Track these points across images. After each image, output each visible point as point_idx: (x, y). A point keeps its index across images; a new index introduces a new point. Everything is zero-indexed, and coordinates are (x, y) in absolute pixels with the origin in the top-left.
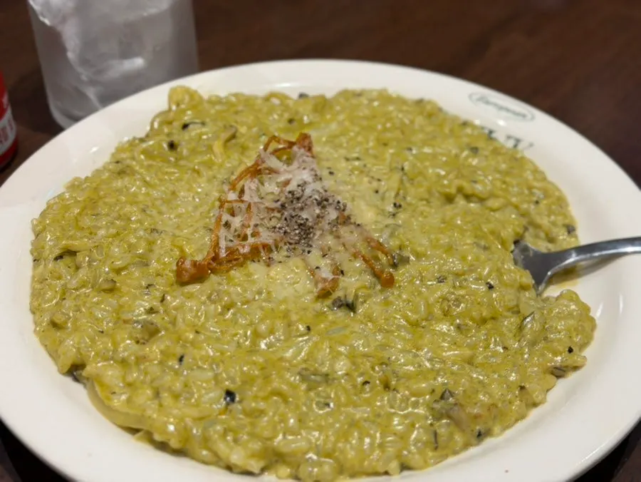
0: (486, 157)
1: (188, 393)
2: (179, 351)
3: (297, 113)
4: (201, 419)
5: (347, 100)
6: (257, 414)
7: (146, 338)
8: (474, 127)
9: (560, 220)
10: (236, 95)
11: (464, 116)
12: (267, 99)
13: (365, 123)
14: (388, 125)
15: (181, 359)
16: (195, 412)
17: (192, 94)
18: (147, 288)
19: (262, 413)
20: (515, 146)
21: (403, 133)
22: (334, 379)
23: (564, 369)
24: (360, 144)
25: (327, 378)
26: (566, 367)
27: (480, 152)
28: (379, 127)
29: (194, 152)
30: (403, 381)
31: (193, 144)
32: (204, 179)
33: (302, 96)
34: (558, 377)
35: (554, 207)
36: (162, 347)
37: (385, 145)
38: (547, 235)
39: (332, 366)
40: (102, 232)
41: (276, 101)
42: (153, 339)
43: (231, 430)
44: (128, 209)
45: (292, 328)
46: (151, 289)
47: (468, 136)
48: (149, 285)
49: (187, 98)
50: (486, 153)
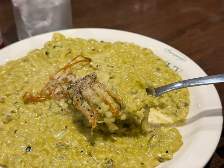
0: (162, 72)
1: (13, 144)
2: (15, 128)
3: (97, 47)
4: (14, 155)
5: (117, 45)
6: (35, 157)
7: (7, 122)
8: (162, 61)
9: (183, 100)
10: (78, 39)
11: (160, 56)
12: (90, 41)
13: (121, 54)
14: (129, 56)
15: (15, 132)
16: (12, 153)
17: (62, 37)
18: (15, 103)
19: (37, 157)
20: (176, 70)
21: (133, 59)
22: (70, 148)
23: (164, 159)
24: (115, 61)
25: (67, 148)
26: (164, 158)
27: (160, 70)
28: (125, 57)
29: (54, 56)
30: (96, 153)
31: (55, 54)
32: (53, 66)
33: (102, 41)
34: (160, 162)
35: (182, 95)
36: (11, 126)
37: (125, 63)
38: (177, 105)
39: (71, 143)
40: (7, 81)
41: (92, 42)
42: (9, 122)
43: (24, 162)
44: (21, 73)
45: (60, 126)
46: (17, 104)
47: (158, 64)
48: (16, 103)
49: (59, 37)
50: (162, 71)
